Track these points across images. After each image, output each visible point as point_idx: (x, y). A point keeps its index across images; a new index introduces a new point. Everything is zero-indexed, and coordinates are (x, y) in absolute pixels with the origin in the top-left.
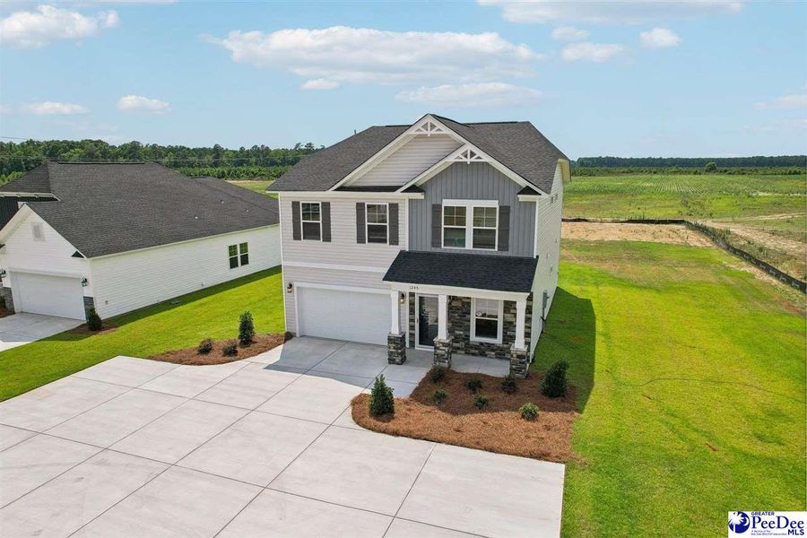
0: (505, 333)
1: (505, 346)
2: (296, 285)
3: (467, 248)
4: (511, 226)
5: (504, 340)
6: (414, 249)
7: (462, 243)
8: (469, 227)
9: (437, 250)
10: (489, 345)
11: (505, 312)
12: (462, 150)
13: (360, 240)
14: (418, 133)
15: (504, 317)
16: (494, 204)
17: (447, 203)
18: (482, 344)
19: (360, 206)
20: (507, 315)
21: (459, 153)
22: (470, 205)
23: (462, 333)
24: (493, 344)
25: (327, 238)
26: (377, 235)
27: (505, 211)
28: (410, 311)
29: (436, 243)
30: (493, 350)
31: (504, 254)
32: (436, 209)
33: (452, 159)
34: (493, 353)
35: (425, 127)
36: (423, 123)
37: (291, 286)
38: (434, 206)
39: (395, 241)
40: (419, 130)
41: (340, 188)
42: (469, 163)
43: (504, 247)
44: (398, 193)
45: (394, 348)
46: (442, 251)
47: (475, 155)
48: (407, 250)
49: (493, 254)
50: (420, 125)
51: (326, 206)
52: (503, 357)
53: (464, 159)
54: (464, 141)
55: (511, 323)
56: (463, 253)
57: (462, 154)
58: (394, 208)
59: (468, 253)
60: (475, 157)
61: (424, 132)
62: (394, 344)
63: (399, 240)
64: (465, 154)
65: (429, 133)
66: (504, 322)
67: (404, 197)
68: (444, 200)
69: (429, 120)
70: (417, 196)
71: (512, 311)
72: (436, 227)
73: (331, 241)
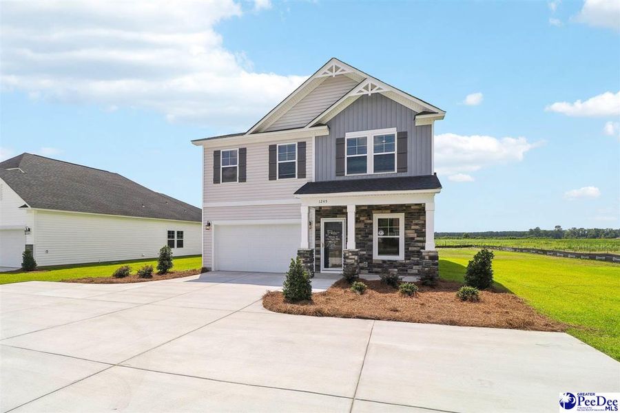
0: (406, 249)
1: (407, 261)
2: (213, 223)
3: (368, 173)
4: (408, 149)
5: (406, 256)
6: (320, 180)
7: (364, 169)
8: (370, 155)
9: (341, 178)
10: (391, 262)
11: (406, 228)
12: (364, 84)
13: (272, 177)
14: (324, 75)
15: (405, 234)
16: (393, 131)
17: (349, 135)
18: (384, 262)
19: (272, 149)
20: (408, 231)
21: (361, 87)
22: (370, 135)
23: (365, 253)
24: (396, 261)
25: (243, 179)
26: (287, 172)
27: (403, 136)
28: (316, 237)
29: (340, 172)
30: (395, 267)
31: (403, 175)
32: (340, 142)
33: (355, 94)
34: (396, 270)
35: (331, 70)
36: (328, 66)
37: (209, 224)
38: (338, 140)
39: (302, 175)
40: (325, 73)
41: (256, 132)
42: (370, 95)
43: (403, 168)
44: (307, 129)
45: (304, 262)
46: (346, 179)
47: (375, 86)
48: (314, 181)
49: (393, 176)
50: (325, 69)
51: (243, 152)
52: (405, 272)
53: (365, 92)
54: (365, 76)
55: (413, 238)
56: (364, 178)
57: (364, 88)
58: (302, 145)
59: (369, 177)
60: (376, 88)
61: (330, 74)
62: (304, 257)
63: (307, 173)
64: (366, 88)
65: (334, 74)
66: (405, 238)
67: (310, 135)
68: (346, 134)
69: (333, 64)
70: (323, 131)
71: (413, 227)
72: (340, 158)
73: (246, 181)
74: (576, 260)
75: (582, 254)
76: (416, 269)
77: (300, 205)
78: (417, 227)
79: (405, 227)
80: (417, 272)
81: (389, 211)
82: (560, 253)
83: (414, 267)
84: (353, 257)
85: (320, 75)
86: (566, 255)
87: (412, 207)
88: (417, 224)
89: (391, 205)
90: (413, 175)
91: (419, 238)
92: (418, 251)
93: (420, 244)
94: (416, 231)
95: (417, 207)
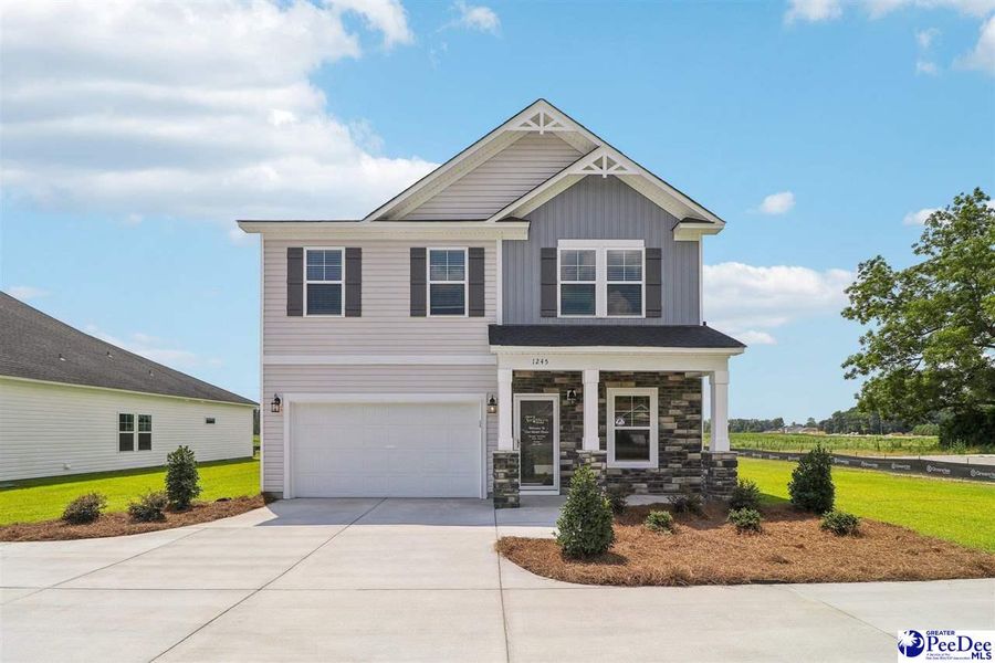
0: (661, 449)
1: (663, 470)
2: (287, 399)
3: (598, 315)
4: (663, 279)
5: (660, 461)
6: (511, 322)
7: (589, 307)
8: (601, 283)
9: (550, 322)
10: (638, 472)
11: (661, 414)
12: (595, 156)
13: (417, 310)
14: (523, 129)
15: (659, 424)
16: (638, 245)
17: (565, 246)
18: (625, 471)
19: (417, 255)
20: (663, 419)
21: (589, 160)
22: (601, 249)
24: (644, 470)
25: (355, 310)
26: (447, 303)
27: (654, 256)
29: (547, 308)
30: (644, 481)
31: (654, 322)
32: (548, 256)
33: (579, 170)
34: (645, 485)
35: (536, 120)
36: (532, 113)
37: (278, 401)
38: (544, 251)
39: (478, 310)
40: (525, 124)
41: (384, 219)
42: (605, 176)
43: (654, 311)
44: (491, 223)
45: (506, 476)
46: (558, 323)
47: (615, 163)
48: (500, 323)
49: (639, 323)
50: (527, 117)
51: (354, 255)
52: (660, 489)
53: (597, 171)
54: (598, 142)
55: (671, 431)
56: (591, 323)
57: (595, 163)
58: (478, 255)
59: (598, 323)
60: (615, 167)
61: (534, 127)
62: (507, 467)
63: (486, 307)
64: (599, 163)
65: (542, 129)
66: (659, 431)
67: (493, 235)
68: (560, 241)
69: (541, 109)
70: (519, 231)
71: (671, 412)
72: (548, 282)
73: (360, 315)
74: (781, 463)
75: (790, 454)
76: (676, 482)
77: (495, 367)
78: (678, 412)
79: (660, 412)
80: (677, 487)
81: (633, 384)
82: (757, 452)
83: (674, 480)
84: (599, 464)
85: (515, 126)
86: (765, 455)
87: (670, 378)
88: (677, 407)
89: (636, 373)
90: (671, 323)
91: (680, 431)
92: (679, 454)
93: (682, 441)
94: (677, 419)
95: (678, 378)
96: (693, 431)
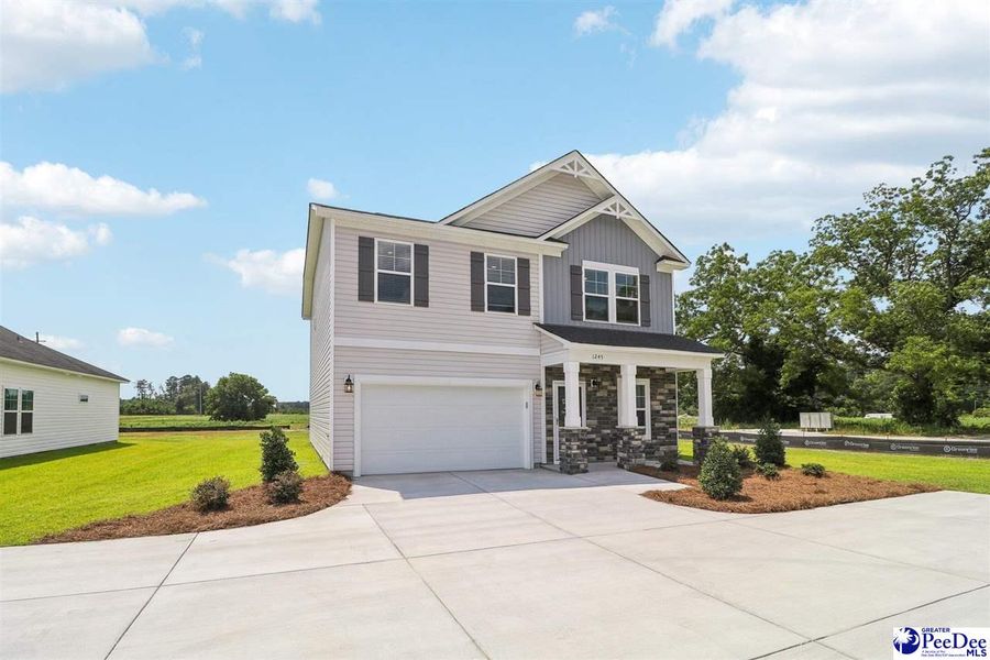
0: (652, 425)
1: (654, 441)
2: (358, 380)
3: (610, 321)
4: (651, 297)
5: (653, 434)
6: (550, 322)
7: (605, 316)
8: (612, 297)
9: (577, 324)
11: (651, 399)
12: (611, 201)
13: (477, 306)
14: (562, 170)
16: (634, 271)
17: (587, 265)
19: (477, 258)
20: (653, 403)
21: (608, 204)
22: (613, 270)
23: (609, 431)
25: (422, 301)
26: (502, 301)
27: (645, 280)
28: (547, 409)
29: (576, 315)
31: (646, 330)
32: (575, 271)
33: (600, 209)
34: (643, 453)
35: (571, 165)
36: (569, 160)
37: (350, 382)
38: (573, 267)
39: (525, 310)
40: (564, 167)
41: (453, 224)
42: (617, 218)
43: (646, 322)
44: (540, 240)
46: (583, 325)
47: (624, 209)
48: (541, 321)
49: (635, 330)
50: (565, 162)
51: (422, 252)
52: (652, 455)
53: (613, 212)
54: (614, 191)
55: (658, 412)
56: (605, 327)
57: (611, 206)
58: (524, 264)
59: (610, 328)
60: (624, 212)
61: (570, 171)
63: (532, 309)
64: (614, 207)
65: (576, 173)
66: (652, 411)
67: (537, 250)
68: (584, 262)
69: (576, 158)
70: (556, 250)
71: (659, 397)
72: (576, 294)
73: (427, 306)
76: (662, 450)
78: (662, 397)
79: (651, 397)
80: (663, 454)
83: (662, 448)
85: (557, 167)
87: (657, 372)
88: (661, 394)
90: (656, 332)
91: (665, 412)
92: (664, 428)
93: (665, 419)
94: (662, 402)
95: (661, 372)
96: (672, 412)
